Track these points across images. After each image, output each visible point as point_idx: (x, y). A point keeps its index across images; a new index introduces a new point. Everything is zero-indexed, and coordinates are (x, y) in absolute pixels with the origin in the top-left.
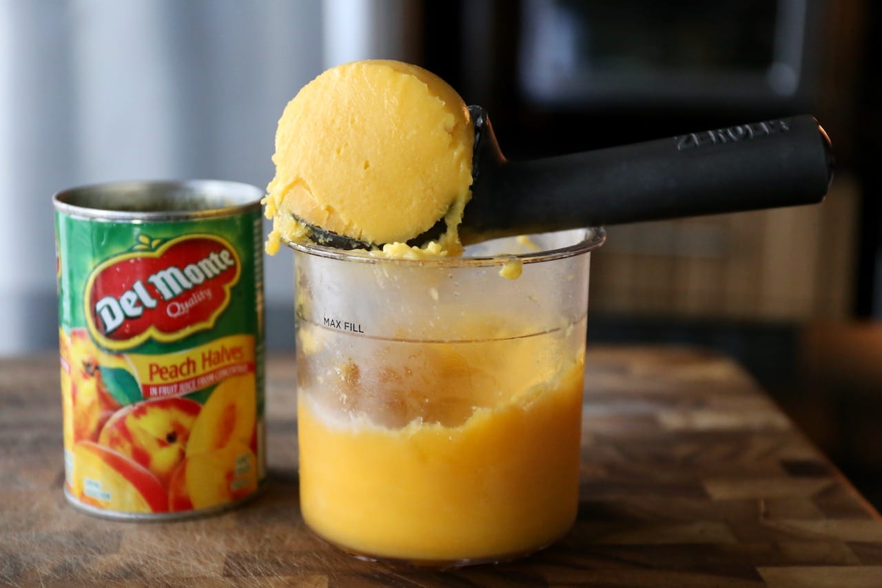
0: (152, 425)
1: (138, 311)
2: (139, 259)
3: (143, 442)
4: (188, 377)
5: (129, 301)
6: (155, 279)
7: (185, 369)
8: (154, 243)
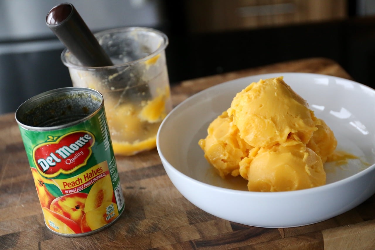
0: (69, 204)
1: (54, 164)
2: (50, 145)
3: (66, 210)
4: (79, 185)
5: (50, 160)
6: (58, 152)
7: (78, 182)
8: (55, 138)
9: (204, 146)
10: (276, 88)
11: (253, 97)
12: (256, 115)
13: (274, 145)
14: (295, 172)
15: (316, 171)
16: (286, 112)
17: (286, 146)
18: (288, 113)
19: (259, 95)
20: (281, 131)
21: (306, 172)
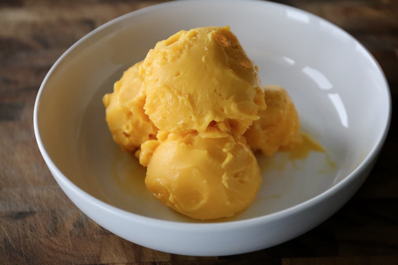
9: (109, 104)
10: (206, 49)
11: (169, 57)
12: (168, 87)
13: (190, 133)
14: (205, 182)
15: (241, 181)
16: (214, 89)
17: (206, 138)
18: (215, 91)
19: (179, 57)
20: (200, 117)
21: (223, 184)
